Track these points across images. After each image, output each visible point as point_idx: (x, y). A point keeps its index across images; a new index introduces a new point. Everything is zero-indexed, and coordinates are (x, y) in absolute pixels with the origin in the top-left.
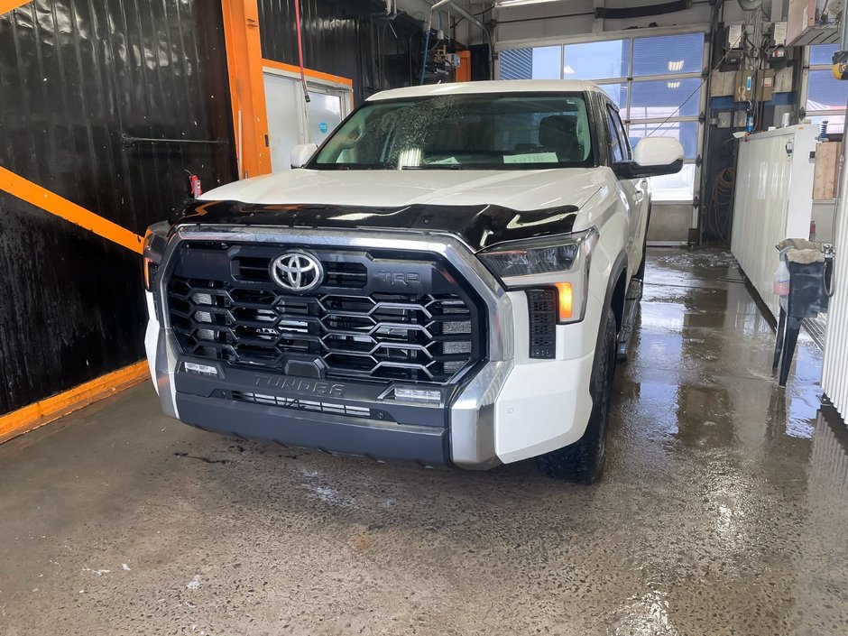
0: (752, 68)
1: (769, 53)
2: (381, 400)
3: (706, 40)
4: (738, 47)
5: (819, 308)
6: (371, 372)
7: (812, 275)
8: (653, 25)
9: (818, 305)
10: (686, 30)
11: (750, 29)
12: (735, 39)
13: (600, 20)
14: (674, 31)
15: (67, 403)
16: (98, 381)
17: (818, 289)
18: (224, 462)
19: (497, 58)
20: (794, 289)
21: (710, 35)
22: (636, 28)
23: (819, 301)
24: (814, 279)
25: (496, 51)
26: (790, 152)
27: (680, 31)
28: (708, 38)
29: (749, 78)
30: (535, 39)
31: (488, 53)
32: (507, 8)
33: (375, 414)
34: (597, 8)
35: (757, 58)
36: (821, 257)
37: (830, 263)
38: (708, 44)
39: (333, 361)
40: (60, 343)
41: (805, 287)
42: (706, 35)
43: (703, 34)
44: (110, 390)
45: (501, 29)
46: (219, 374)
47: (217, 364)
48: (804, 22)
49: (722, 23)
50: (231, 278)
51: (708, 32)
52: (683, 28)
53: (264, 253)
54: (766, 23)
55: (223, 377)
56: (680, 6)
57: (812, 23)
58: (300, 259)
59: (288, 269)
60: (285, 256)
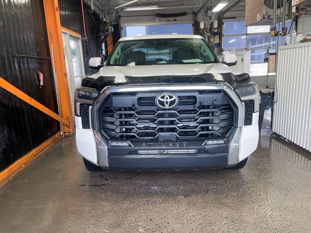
0: (207, 35)
1: (213, 31)
2: (203, 146)
3: (192, 26)
4: (203, 28)
5: (269, 107)
6: (196, 136)
7: (267, 97)
8: (175, 20)
9: (269, 106)
10: (186, 22)
11: (206, 22)
12: (202, 26)
13: (158, 18)
14: (182, 23)
15: (7, 174)
16: (16, 163)
17: (269, 101)
18: (104, 185)
19: (122, 29)
20: (262, 102)
21: (194, 24)
22: (170, 21)
23: (269, 105)
24: (268, 98)
25: (121, 27)
26: (243, 60)
27: (184, 22)
28: (193, 25)
29: (207, 39)
30: (135, 23)
31: (119, 27)
32: (128, 11)
33: (199, 152)
34: (157, 13)
35: (208, 32)
36: (271, 91)
37: (273, 93)
38: (193, 27)
39: (181, 134)
40: (2, 147)
41: (266, 101)
42: (192, 24)
43: (191, 24)
44: (21, 167)
45: (122, 19)
46: (130, 145)
47: (128, 141)
48: (258, 18)
49: (197, 20)
50: (137, 106)
51: (193, 23)
52: (185, 22)
53: (153, 95)
54: (210, 21)
55: (132, 146)
56: (184, 14)
57: (262, 18)
58: (169, 96)
59: (164, 100)
60: (163, 95)
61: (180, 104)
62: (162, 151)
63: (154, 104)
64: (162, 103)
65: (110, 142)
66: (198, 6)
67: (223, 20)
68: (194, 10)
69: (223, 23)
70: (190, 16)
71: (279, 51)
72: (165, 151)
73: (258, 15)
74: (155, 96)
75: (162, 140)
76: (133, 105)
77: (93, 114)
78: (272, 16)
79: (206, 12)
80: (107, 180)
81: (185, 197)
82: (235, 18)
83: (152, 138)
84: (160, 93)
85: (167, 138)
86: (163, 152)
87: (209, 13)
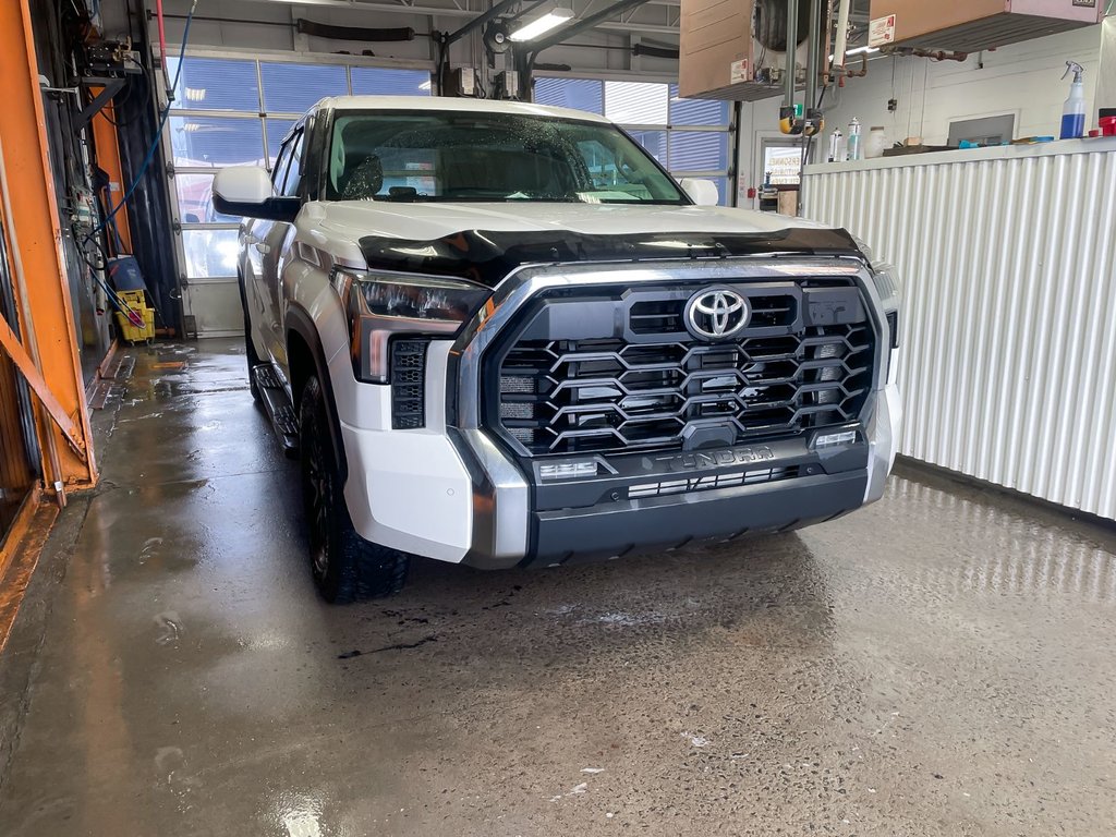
3: (433, 82)
6: (789, 424)
8: (368, 53)
10: (411, 66)
11: (479, 74)
12: (467, 84)
13: (304, 36)
14: (396, 65)
19: (159, 65)
21: (438, 75)
22: (348, 53)
25: (155, 56)
27: (403, 65)
28: (435, 78)
30: (213, 47)
33: (805, 469)
34: (299, 20)
38: (435, 86)
42: (432, 75)
46: (601, 470)
47: (595, 458)
48: (733, 75)
49: (448, 63)
50: (628, 334)
51: (434, 71)
52: (406, 63)
53: (679, 294)
54: (490, 70)
55: (614, 472)
56: (403, 34)
57: (751, 78)
58: (726, 297)
59: (713, 311)
60: (707, 295)
61: (756, 320)
62: (695, 481)
63: (680, 326)
64: (705, 321)
65: (535, 464)
66: (461, 12)
67: (534, 73)
68: (436, 27)
69: (534, 82)
70: (419, 46)
71: (807, 180)
72: (704, 480)
73: (734, 66)
74: (684, 298)
75: (696, 446)
76: (618, 331)
77: (465, 370)
78: (773, 71)
79: (489, 36)
80: (426, 621)
81: (726, 625)
82: (566, 68)
83: (669, 439)
84: (698, 286)
85: (711, 437)
86: (698, 482)
87: (500, 41)
